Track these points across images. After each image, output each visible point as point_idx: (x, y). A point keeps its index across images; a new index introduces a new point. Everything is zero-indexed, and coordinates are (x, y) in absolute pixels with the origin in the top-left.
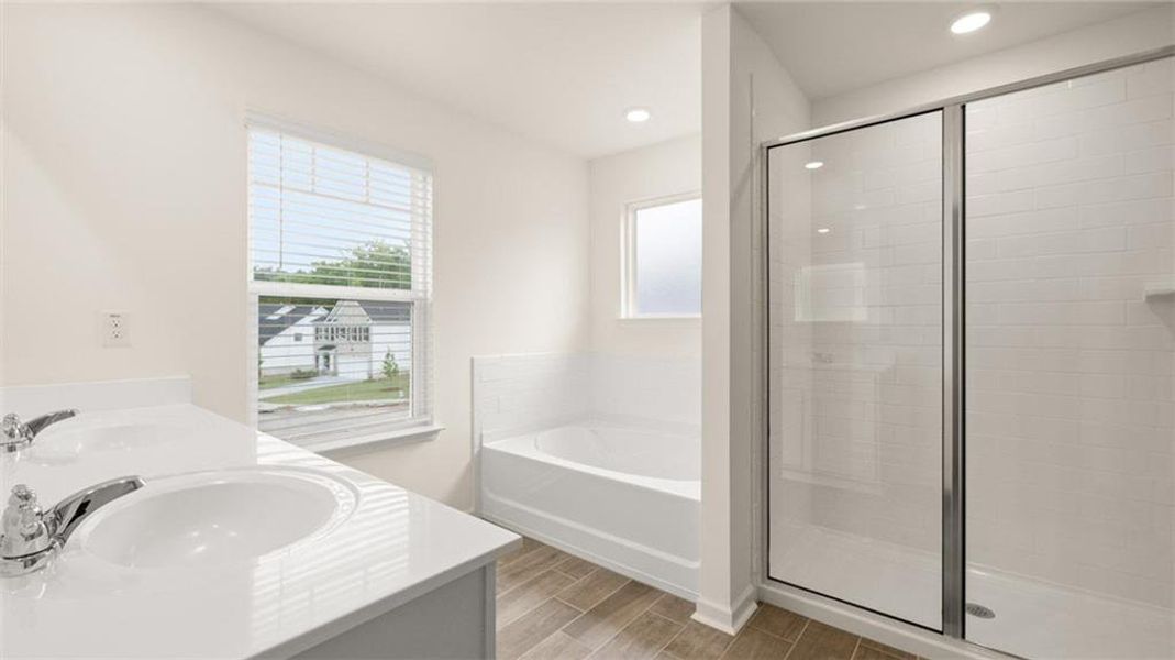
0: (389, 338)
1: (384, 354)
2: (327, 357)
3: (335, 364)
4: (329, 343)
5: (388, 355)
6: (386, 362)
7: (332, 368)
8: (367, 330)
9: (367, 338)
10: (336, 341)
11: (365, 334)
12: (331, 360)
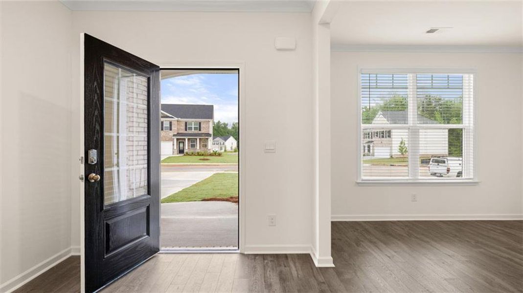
0: (402, 134)
1: (399, 142)
2: (369, 147)
3: (373, 150)
4: (370, 140)
5: (401, 143)
6: (400, 146)
7: (371, 151)
8: (389, 132)
9: (389, 136)
10: (373, 139)
11: (389, 134)
12: (371, 148)
